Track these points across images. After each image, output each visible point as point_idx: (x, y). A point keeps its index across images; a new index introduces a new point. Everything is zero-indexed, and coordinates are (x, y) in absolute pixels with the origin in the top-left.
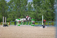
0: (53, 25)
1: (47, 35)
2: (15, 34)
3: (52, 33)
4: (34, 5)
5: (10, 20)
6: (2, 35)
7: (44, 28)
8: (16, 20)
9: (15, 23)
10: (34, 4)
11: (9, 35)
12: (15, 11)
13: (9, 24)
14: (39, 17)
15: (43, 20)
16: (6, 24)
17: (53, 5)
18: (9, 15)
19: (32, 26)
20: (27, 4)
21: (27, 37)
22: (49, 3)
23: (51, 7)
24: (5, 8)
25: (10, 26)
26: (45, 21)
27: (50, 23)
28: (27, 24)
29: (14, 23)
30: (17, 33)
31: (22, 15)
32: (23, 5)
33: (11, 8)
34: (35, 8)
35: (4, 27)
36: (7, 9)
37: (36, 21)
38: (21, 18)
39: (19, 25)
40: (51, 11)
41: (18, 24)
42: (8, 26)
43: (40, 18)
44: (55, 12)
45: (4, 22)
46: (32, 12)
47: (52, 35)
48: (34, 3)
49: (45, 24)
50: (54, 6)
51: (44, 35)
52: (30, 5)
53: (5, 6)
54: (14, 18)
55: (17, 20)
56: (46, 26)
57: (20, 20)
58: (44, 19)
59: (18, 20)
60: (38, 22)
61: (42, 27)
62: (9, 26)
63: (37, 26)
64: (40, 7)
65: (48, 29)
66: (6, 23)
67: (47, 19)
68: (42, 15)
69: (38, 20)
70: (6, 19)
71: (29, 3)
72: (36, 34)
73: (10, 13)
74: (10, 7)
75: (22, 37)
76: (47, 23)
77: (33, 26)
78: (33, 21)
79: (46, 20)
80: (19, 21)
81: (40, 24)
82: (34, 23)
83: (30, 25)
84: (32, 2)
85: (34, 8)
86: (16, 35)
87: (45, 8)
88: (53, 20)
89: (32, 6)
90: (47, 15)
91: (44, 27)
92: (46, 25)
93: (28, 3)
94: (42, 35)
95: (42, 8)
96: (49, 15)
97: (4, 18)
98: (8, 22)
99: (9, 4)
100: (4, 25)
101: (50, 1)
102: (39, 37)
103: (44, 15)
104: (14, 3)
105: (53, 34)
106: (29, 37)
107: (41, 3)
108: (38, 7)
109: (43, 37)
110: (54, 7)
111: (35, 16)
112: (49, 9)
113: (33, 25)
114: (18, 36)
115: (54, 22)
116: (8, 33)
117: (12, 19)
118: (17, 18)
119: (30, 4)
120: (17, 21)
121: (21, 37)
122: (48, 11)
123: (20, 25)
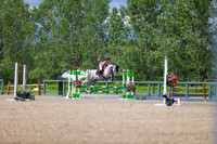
0: (206, 96)
1: (181, 134)
2: (61, 128)
3: (200, 126)
4: (133, 20)
5: (42, 77)
6: (13, 134)
7: (170, 105)
8: (65, 75)
9: (61, 89)
10: (134, 14)
11: (38, 134)
12: (60, 42)
13: (37, 89)
14: (153, 63)
15: (168, 77)
16: (28, 91)
17: (206, 18)
18: (36, 58)
19: (124, 97)
20: (106, 14)
21: (107, 140)
22: (191, 9)
23: (199, 27)
24: (23, 29)
25: (43, 97)
26: (175, 80)
27: (192, 85)
28: (107, 93)
29: (57, 86)
30: (67, 125)
31: (88, 57)
32: (93, 20)
33: (47, 29)
34: (137, 29)
35: (20, 103)
36: (30, 33)
37: (141, 79)
38: (85, 68)
39: (75, 96)
40: (199, 41)
41: (74, 92)
42: (32, 98)
43: (155, 67)
44: (211, 43)
45: (20, 82)
46: (124, 44)
47: (201, 133)
48: (134, 10)
49: (174, 90)
50: (211, 20)
51: (172, 134)
52: (117, 18)
53: (23, 22)
54: (56, 66)
55: (69, 76)
56: (178, 99)
57: (80, 77)
58: (169, 71)
59: (73, 77)
60: (146, 85)
61: (163, 103)
62: (37, 97)
63: (144, 98)
64: (156, 26)
65: (188, 109)
66: (26, 87)
67: (182, 73)
68: (162, 58)
69: (147, 74)
70: (28, 71)
71: (115, 11)
72: (142, 130)
73: (40, 48)
74: (40, 26)
75: (85, 139)
76: (184, 85)
77: (130, 97)
78: (128, 78)
79: (177, 74)
80: (74, 79)
81: (157, 92)
82: (131, 88)
83: (119, 95)
84: (126, 6)
85: (132, 32)
86: (65, 131)
87: (176, 31)
88: (204, 75)
89: (127, 21)
90: (181, 56)
91: (170, 102)
92: (177, 96)
93: (111, 11)
94: (163, 134)
95: (165, 31)
96: (189, 57)
97: (20, 69)
98: (34, 81)
99: (39, 16)
100: (18, 94)
101: (195, 2)
102: (153, 140)
103: (169, 56)
104: (55, 9)
105: (206, 128)
106: (113, 141)
107: (161, 11)
108: (149, 26)
109: (167, 139)
110: (210, 25)
111: (136, 60)
112: (188, 35)
113: (128, 94)
114: (72, 137)
115: (208, 85)
116: (33, 126)
117: (48, 73)
118: (68, 68)
119: (119, 14)
120: (66, 79)
121: (84, 142)
122: (185, 42)
123: (78, 96)
